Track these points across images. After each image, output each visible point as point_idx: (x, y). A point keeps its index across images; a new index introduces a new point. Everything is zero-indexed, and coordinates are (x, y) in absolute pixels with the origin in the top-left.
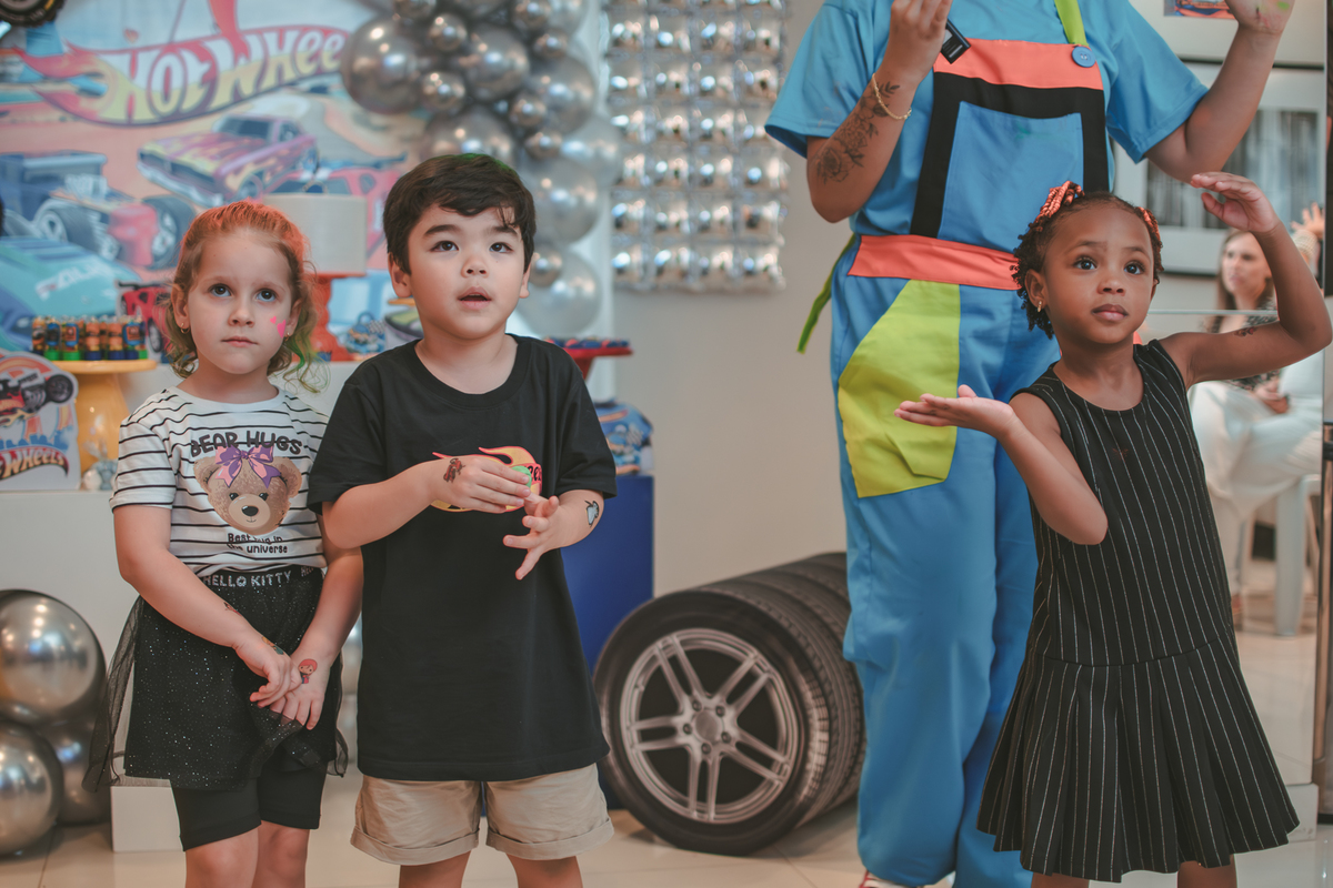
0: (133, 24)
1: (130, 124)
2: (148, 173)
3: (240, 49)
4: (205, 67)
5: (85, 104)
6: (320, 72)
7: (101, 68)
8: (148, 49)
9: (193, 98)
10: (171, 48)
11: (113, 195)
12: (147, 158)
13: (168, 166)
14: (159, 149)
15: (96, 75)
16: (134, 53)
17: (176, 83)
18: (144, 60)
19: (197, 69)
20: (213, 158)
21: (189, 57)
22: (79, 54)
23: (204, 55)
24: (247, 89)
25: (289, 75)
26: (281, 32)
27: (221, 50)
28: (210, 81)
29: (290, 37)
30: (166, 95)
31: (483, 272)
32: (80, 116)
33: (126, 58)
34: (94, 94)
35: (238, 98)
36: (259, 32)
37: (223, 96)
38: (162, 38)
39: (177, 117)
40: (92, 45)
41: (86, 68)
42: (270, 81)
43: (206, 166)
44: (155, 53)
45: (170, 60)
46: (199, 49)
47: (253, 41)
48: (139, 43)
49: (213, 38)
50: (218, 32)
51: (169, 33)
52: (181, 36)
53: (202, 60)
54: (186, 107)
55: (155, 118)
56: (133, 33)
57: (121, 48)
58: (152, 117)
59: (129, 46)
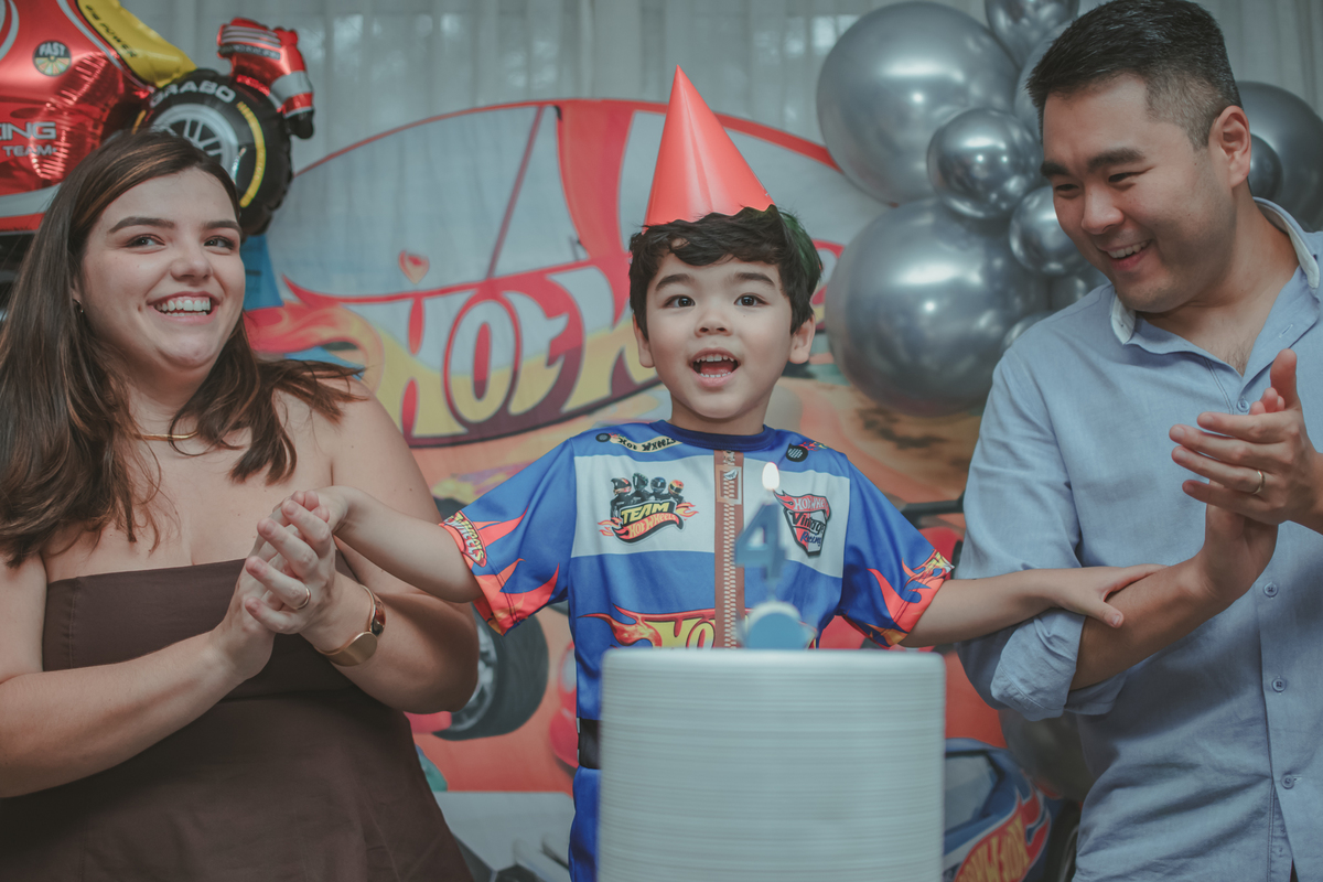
0: (417, 247)
4: (559, 324)
7: (353, 332)
9: (534, 389)
10: (490, 289)
16: (418, 298)
18: (438, 313)
19: (541, 329)
21: (525, 305)
23: (553, 300)
28: (567, 353)
30: (480, 389)
31: (721, 330)
33: (404, 308)
37: (592, 383)
38: (474, 272)
39: (503, 426)
40: (336, 287)
41: (326, 333)
44: (460, 299)
45: (486, 312)
48: (427, 282)
49: (577, 265)
50: (583, 255)
51: (485, 261)
52: (508, 266)
53: (550, 313)
54: (517, 408)
55: (459, 429)
56: (416, 261)
57: (393, 291)
58: (451, 427)
59: (408, 287)
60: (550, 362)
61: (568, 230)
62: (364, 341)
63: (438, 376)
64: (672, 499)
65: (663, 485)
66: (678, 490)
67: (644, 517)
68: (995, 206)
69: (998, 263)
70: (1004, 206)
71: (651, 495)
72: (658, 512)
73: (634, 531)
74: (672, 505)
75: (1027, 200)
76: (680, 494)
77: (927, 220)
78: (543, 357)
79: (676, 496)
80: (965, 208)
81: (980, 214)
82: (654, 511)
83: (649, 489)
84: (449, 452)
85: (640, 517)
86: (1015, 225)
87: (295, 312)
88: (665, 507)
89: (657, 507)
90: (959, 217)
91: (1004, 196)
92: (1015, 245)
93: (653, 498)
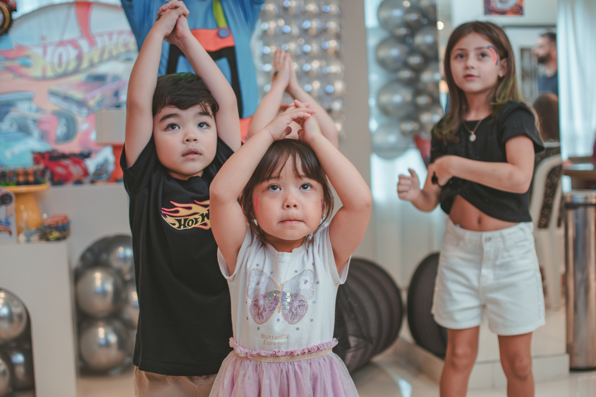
0: (44, 34)
1: (44, 78)
2: (53, 100)
3: (92, 43)
4: (77, 52)
5: (24, 70)
6: (128, 51)
7: (31, 54)
9: (72, 66)
11: (39, 110)
12: (53, 94)
13: (62, 97)
15: (28, 57)
17: (64, 59)
18: (50, 50)
19: (73, 53)
20: (82, 92)
21: (70, 48)
22: (20, 48)
23: (76, 46)
24: (96, 60)
25: (115, 53)
26: (110, 34)
27: (84, 44)
28: (79, 58)
29: (115, 37)
30: (60, 64)
31: (195, 140)
32: (22, 76)
33: (42, 48)
34: (27, 66)
35: (92, 65)
36: (101, 35)
37: (85, 64)
39: (65, 75)
41: (23, 54)
42: (106, 56)
43: (78, 95)
44: (54, 46)
45: (61, 50)
46: (74, 44)
47: (98, 39)
48: (47, 42)
49: (80, 38)
50: (82, 35)
51: (60, 37)
52: (66, 38)
53: (75, 49)
54: (69, 70)
55: (56, 75)
60: (76, 61)
62: (33, 56)
63: (50, 63)
78: (74, 59)
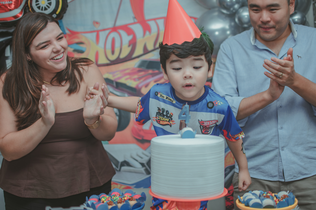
0: (97, 19)
3: (147, 28)
4: (131, 37)
7: (83, 40)
8: (104, 30)
9: (125, 52)
10: (115, 29)
13: (115, 84)
14: (111, 77)
15: (81, 43)
16: (98, 32)
17: (117, 45)
18: (103, 35)
19: (127, 38)
20: (134, 80)
21: (123, 33)
22: (73, 34)
23: (129, 31)
27: (138, 29)
28: (133, 44)
30: (113, 52)
33: (95, 34)
34: (82, 52)
35: (146, 51)
36: (155, 19)
37: (139, 51)
38: (111, 25)
39: (118, 61)
40: (79, 29)
41: (77, 40)
43: (133, 84)
44: (107, 32)
45: (114, 34)
46: (127, 29)
47: (152, 24)
48: (100, 28)
49: (134, 23)
50: (136, 21)
51: (113, 23)
52: (119, 24)
53: (129, 34)
54: (122, 56)
55: (108, 62)
56: (97, 23)
57: (92, 30)
58: (107, 62)
59: (95, 29)
60: (129, 46)
61: (132, 15)
62: (86, 42)
63: (103, 50)
64: (170, 118)
65: (168, 113)
66: (172, 116)
67: (163, 120)
68: (232, 11)
69: (233, 24)
70: (234, 11)
71: (165, 115)
72: (166, 121)
73: (161, 122)
74: (169, 120)
75: (239, 10)
76: (172, 117)
77: (216, 14)
78: (127, 45)
79: (170, 117)
80: (225, 11)
81: (228, 13)
82: (165, 120)
83: (165, 113)
84: (106, 67)
85: (162, 120)
86: (237, 16)
87: (70, 36)
88: (168, 120)
89: (166, 119)
90: (223, 13)
91: (234, 9)
92: (237, 20)
93: (165, 117)
